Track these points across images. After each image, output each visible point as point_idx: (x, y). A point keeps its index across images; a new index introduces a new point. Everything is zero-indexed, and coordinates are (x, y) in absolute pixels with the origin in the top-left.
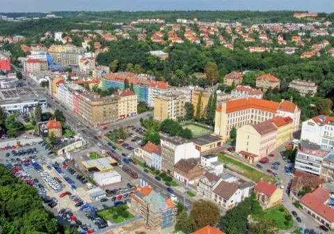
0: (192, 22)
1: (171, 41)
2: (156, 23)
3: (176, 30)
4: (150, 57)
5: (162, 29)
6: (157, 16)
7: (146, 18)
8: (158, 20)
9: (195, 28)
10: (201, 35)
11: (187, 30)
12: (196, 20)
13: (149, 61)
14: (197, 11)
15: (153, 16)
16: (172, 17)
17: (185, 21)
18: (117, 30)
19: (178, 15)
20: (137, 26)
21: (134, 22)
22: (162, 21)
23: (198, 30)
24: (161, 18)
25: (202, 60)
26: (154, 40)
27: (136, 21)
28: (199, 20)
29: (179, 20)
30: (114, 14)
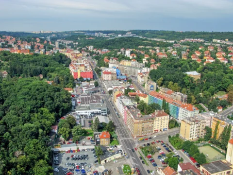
0: (224, 42)
1: (205, 60)
2: (197, 42)
3: (211, 50)
4: (186, 78)
5: (200, 49)
6: (199, 36)
7: (191, 38)
8: (199, 39)
9: (225, 49)
10: (229, 55)
11: (218, 50)
12: (227, 40)
13: (185, 81)
14: (229, 33)
15: (196, 36)
16: (209, 36)
17: (219, 41)
18: (169, 47)
19: (214, 35)
20: (184, 44)
21: (182, 41)
22: (202, 40)
23: (227, 51)
24: (201, 38)
25: (225, 82)
26: (193, 59)
27: (183, 40)
28: (229, 40)
29: (214, 40)
30: (170, 33)
